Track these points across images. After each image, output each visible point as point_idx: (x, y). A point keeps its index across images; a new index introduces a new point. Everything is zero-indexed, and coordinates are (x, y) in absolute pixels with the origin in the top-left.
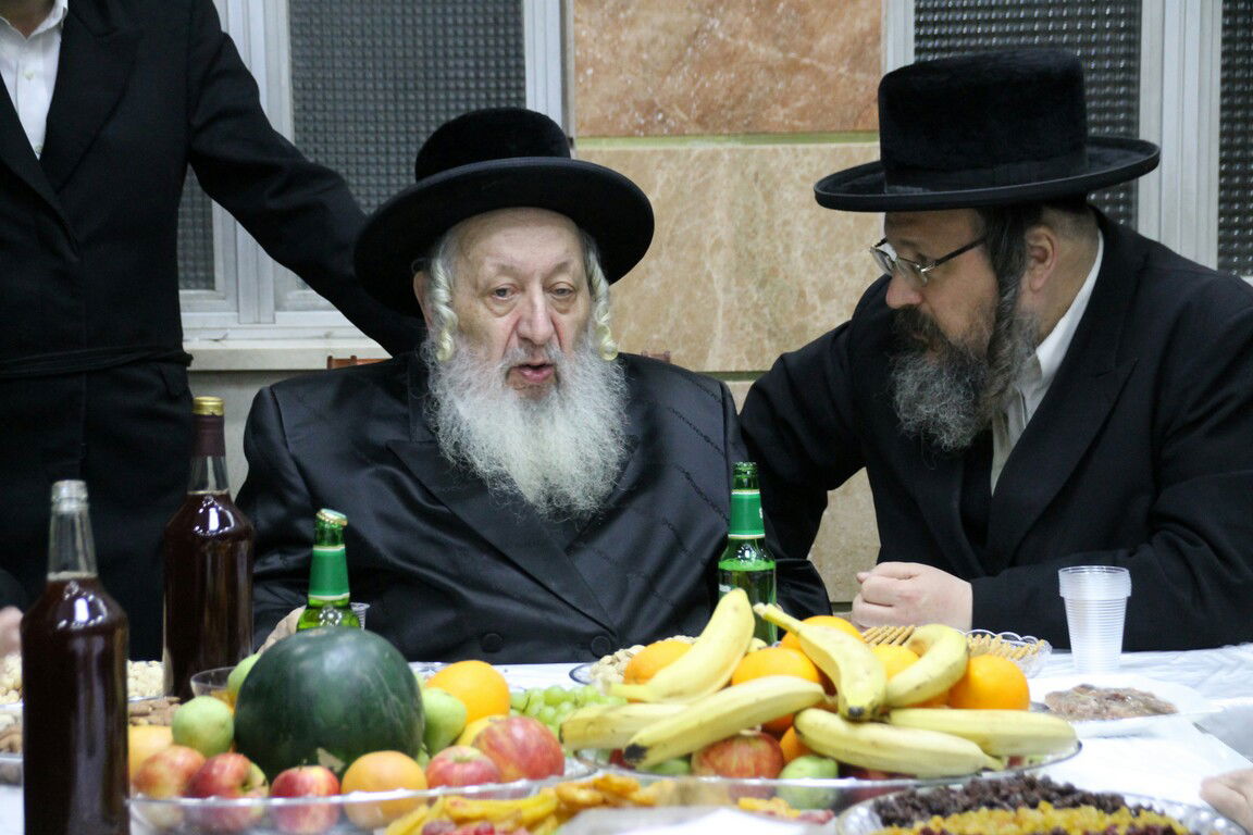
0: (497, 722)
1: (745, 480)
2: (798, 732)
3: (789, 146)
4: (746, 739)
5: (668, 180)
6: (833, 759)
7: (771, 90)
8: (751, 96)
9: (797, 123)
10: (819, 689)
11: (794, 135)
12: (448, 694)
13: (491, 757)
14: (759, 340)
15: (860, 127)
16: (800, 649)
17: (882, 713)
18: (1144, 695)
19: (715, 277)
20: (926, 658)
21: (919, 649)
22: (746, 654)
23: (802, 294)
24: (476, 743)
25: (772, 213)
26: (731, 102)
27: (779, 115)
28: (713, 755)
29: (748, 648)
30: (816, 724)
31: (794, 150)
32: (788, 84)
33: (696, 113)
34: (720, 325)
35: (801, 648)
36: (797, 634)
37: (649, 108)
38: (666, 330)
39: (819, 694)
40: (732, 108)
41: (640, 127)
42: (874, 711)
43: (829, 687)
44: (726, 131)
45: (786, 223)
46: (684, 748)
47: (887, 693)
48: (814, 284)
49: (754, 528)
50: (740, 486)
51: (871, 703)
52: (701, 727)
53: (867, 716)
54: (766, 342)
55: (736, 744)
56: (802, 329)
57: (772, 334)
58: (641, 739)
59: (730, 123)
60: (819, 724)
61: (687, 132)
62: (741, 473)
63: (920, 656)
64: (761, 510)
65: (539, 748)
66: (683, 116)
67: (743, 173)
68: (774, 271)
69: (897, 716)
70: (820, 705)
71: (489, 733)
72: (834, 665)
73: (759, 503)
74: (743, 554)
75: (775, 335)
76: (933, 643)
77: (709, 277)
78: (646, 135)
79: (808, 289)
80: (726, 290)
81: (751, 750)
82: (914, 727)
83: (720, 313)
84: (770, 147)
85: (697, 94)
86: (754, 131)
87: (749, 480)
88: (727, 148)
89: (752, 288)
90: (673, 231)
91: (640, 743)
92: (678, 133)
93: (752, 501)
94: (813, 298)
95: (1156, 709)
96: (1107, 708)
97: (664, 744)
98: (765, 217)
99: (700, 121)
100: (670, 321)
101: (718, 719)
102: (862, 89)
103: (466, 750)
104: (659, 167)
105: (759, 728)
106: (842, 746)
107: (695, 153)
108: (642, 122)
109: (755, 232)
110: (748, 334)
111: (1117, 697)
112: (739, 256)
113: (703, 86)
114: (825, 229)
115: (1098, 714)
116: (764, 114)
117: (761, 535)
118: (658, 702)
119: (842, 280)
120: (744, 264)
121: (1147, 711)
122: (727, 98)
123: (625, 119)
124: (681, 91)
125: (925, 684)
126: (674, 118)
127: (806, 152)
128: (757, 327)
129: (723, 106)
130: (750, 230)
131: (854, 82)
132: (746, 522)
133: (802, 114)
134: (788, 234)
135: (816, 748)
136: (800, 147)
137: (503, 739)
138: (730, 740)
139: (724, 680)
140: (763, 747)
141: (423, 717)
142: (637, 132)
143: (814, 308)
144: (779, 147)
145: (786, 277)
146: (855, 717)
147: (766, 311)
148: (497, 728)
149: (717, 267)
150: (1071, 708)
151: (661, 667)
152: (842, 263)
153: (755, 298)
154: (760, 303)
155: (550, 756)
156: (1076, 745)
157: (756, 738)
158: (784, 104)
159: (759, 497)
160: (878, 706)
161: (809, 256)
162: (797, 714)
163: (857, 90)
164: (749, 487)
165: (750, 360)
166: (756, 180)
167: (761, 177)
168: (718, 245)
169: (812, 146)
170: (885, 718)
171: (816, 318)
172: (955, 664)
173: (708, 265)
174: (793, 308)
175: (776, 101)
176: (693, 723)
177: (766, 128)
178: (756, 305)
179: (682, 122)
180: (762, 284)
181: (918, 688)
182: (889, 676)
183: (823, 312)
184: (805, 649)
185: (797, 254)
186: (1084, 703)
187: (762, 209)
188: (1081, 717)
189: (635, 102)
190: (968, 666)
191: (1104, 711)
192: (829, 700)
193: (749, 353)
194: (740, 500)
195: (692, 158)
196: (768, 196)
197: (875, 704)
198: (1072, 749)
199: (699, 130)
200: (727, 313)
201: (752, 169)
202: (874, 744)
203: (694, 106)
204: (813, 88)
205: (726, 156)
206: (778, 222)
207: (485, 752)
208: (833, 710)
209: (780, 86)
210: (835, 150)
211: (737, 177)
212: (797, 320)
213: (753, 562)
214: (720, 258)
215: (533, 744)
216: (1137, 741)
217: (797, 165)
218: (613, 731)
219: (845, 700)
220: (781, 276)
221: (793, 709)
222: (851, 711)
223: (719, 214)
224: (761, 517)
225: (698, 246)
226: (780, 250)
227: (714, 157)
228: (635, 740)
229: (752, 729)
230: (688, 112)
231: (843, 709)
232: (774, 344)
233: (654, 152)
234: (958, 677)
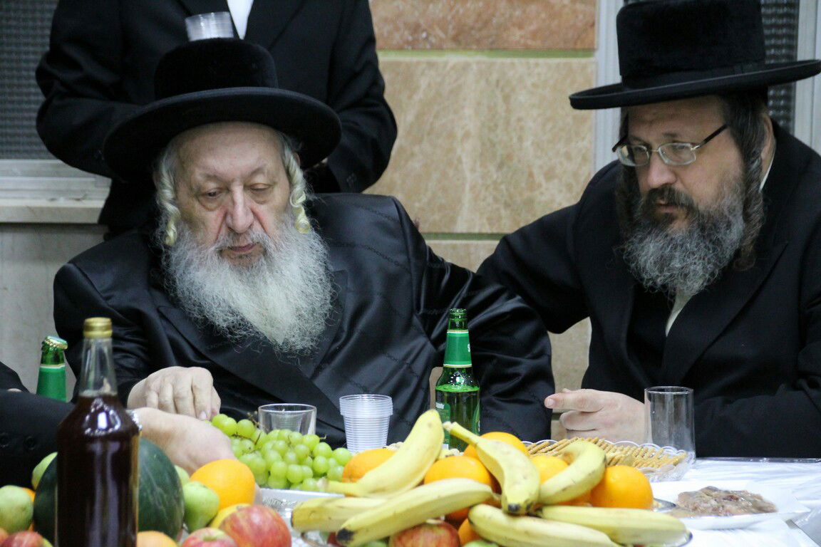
0: (240, 510)
1: (457, 323)
2: (471, 522)
3: (523, 60)
4: (431, 526)
5: (429, 85)
6: (496, 544)
7: (511, 16)
8: (495, 21)
9: (530, 42)
10: (488, 489)
11: (527, 51)
12: (204, 487)
13: (233, 537)
14: (498, 209)
15: (579, 46)
16: (477, 458)
17: (535, 509)
18: (753, 496)
19: (464, 160)
20: (572, 466)
21: (568, 458)
22: (436, 460)
23: (531, 175)
24: (222, 527)
25: (508, 111)
26: (479, 25)
27: (516, 35)
28: (404, 539)
29: (439, 455)
30: (484, 516)
31: (528, 63)
32: (524, 12)
33: (451, 32)
34: (467, 197)
35: (480, 457)
36: (475, 446)
37: (416, 29)
38: (425, 200)
39: (489, 493)
40: (480, 30)
41: (408, 43)
42: (528, 507)
43: (497, 487)
44: (475, 47)
45: (519, 120)
46: (383, 532)
47: (540, 493)
48: (541, 167)
49: (463, 359)
50: (454, 327)
51: (526, 501)
52: (396, 517)
53: (523, 511)
54: (503, 212)
55: (422, 531)
56: (530, 203)
57: (507, 205)
58: (349, 526)
59: (478, 42)
60: (487, 516)
61: (445, 47)
62: (453, 317)
63: (569, 464)
64: (469, 345)
65: (271, 530)
66: (442, 35)
67: (487, 80)
68: (509, 157)
69: (548, 512)
70: (490, 502)
71: (233, 518)
72: (501, 471)
73: (468, 340)
74: (454, 380)
75: (509, 206)
76: (579, 454)
77: (460, 161)
78: (413, 48)
79: (536, 171)
80: (473, 170)
81: (434, 535)
82: (560, 521)
83: (467, 187)
84: (508, 60)
85: (453, 18)
86: (496, 46)
87: (461, 323)
88: (475, 59)
89: (492, 168)
90: (432, 123)
91: (349, 529)
92: (439, 48)
93: (461, 339)
94: (539, 178)
95: (760, 507)
96: (723, 506)
97: (367, 530)
98: (503, 114)
99: (455, 39)
100: (429, 194)
101: (409, 511)
102: (581, 17)
103: (215, 532)
104: (423, 74)
105: (443, 518)
106: (503, 534)
107: (450, 64)
108: (410, 38)
109: (496, 126)
110: (489, 205)
111: (732, 497)
112: (483, 144)
113: (458, 12)
114: (550, 125)
115: (716, 512)
116: (505, 35)
117: (469, 365)
118: (365, 497)
119: (561, 163)
120: (487, 150)
121: (753, 510)
122: (477, 21)
123: (397, 36)
124: (441, 15)
125: (570, 487)
126: (435, 36)
127: (537, 65)
128: (496, 200)
129: (472, 28)
130: (492, 124)
131: (574, 12)
132: (457, 354)
133: (534, 35)
134: (522, 128)
135: (485, 536)
136: (532, 61)
137: (243, 523)
138: (418, 527)
139: (418, 480)
140: (443, 533)
141: (182, 504)
142: (406, 46)
143: (540, 186)
144: (516, 60)
145: (519, 161)
146: (513, 512)
147: (503, 187)
148: (239, 515)
149: (466, 152)
150: (695, 505)
151: (371, 468)
152: (563, 151)
153: (495, 176)
154: (499, 181)
155: (280, 537)
156: (688, 537)
157: (439, 526)
158: (520, 27)
159: (468, 335)
160: (531, 504)
161: (538, 145)
162: (471, 507)
163: (577, 17)
164: (461, 327)
165: (490, 224)
166: (497, 85)
167: (501, 83)
168: (467, 135)
169: (541, 61)
170: (539, 514)
171: (542, 194)
172: (594, 472)
173: (459, 151)
174: (523, 185)
175: (514, 25)
176: (390, 514)
177: (506, 45)
178: (495, 183)
179: (441, 39)
180: (500, 166)
181: (564, 490)
182: (543, 479)
183: (547, 189)
184: (481, 459)
185: (527, 144)
186: (706, 502)
187: (501, 108)
188: (703, 513)
189: (405, 24)
190: (605, 474)
191: (721, 509)
192: (496, 497)
193: (489, 219)
194: (453, 338)
195: (448, 68)
196: (507, 99)
197: (529, 502)
198: (684, 540)
199: (454, 46)
200: (473, 188)
201: (494, 77)
202: (527, 533)
203: (451, 27)
204: (543, 15)
205: (474, 67)
206: (513, 119)
207: (228, 533)
208: (498, 506)
209: (518, 13)
210: (558, 65)
211: (483, 83)
212: (527, 194)
213: (461, 385)
214: (468, 145)
215: (266, 529)
216: (741, 533)
217: (529, 75)
218: (330, 518)
219: (506, 499)
220: (516, 160)
221: (469, 504)
222: (510, 507)
223: (468, 111)
224: (469, 351)
225: (451, 136)
226: (515, 140)
227: (466, 67)
228: (344, 525)
229: (437, 518)
230: (446, 33)
231: (505, 506)
232: (509, 212)
233: (418, 63)
234: (596, 482)
